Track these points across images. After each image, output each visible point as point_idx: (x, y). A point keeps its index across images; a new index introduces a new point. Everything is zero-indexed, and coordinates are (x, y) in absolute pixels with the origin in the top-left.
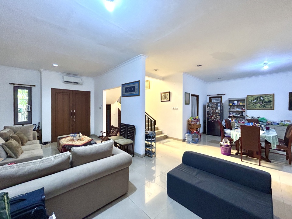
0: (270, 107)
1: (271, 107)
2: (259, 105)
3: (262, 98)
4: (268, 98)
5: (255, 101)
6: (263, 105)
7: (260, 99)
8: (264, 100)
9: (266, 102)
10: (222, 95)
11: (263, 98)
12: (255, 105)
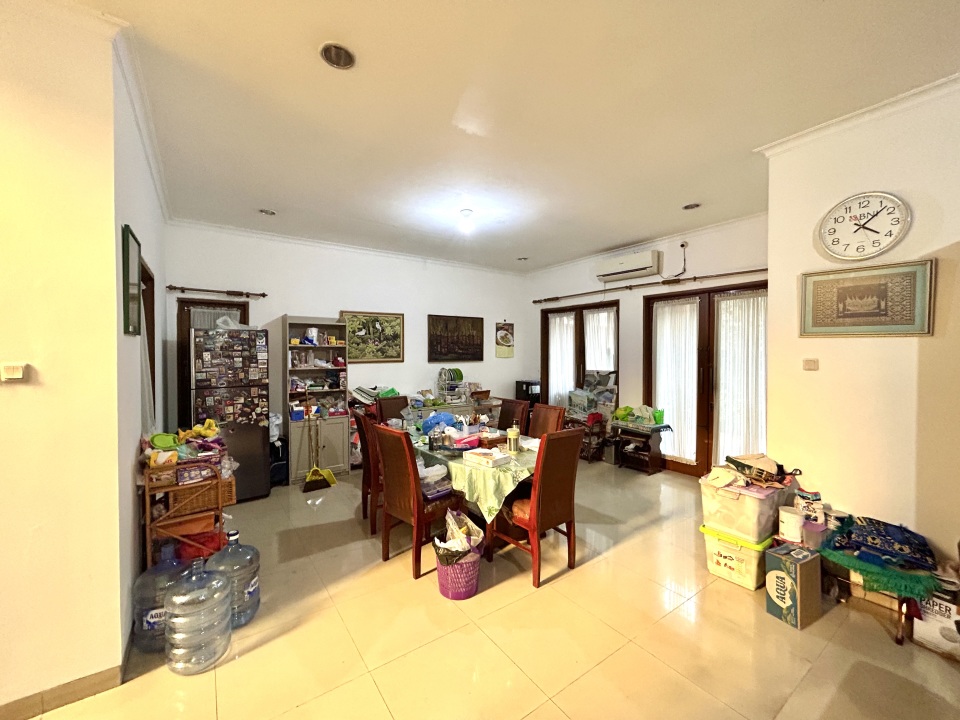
0: (395, 354)
1: (399, 356)
2: (372, 346)
3: (378, 326)
4: (392, 327)
5: (363, 333)
6: (380, 346)
7: (374, 327)
8: (383, 330)
9: (387, 339)
10: (248, 295)
11: (381, 324)
12: (362, 346)
